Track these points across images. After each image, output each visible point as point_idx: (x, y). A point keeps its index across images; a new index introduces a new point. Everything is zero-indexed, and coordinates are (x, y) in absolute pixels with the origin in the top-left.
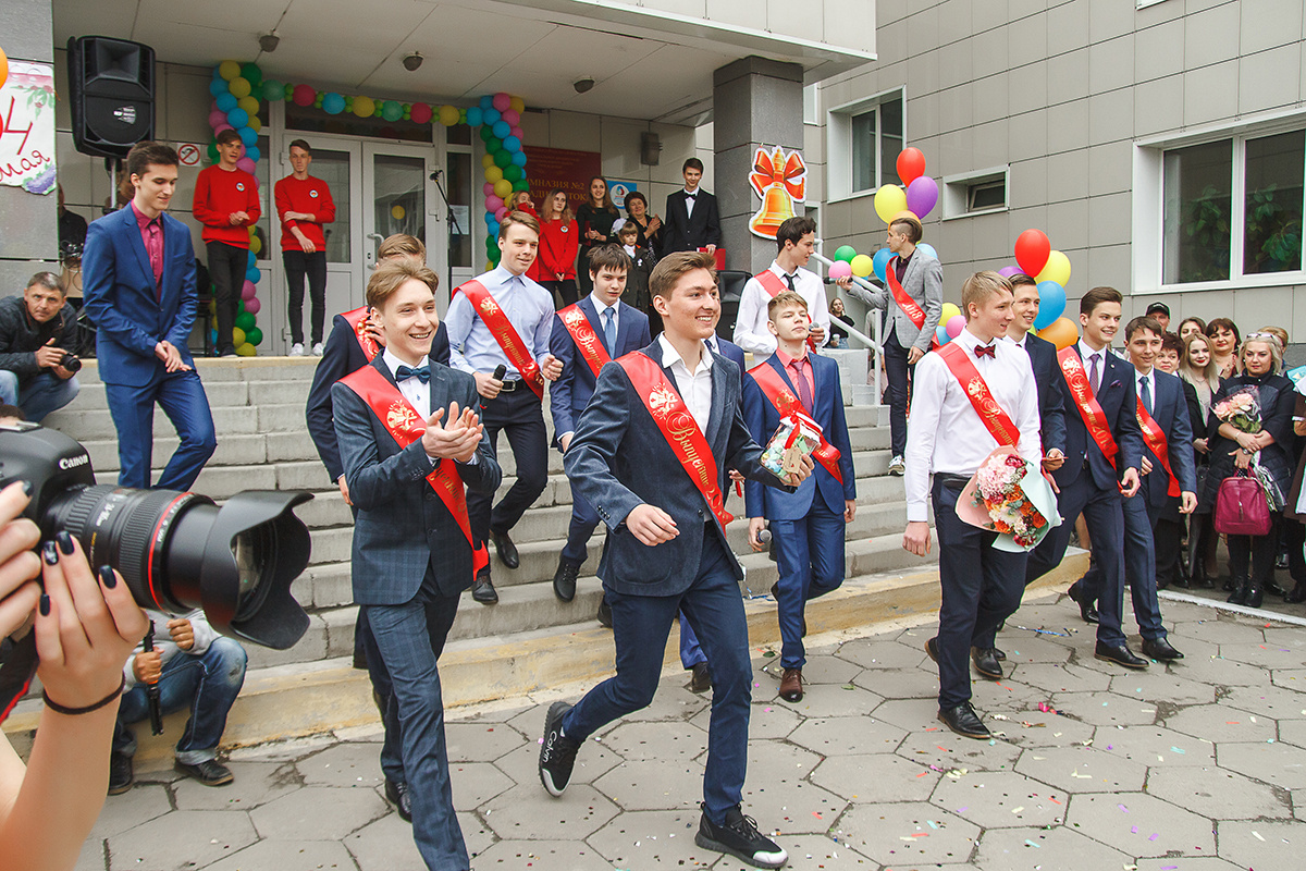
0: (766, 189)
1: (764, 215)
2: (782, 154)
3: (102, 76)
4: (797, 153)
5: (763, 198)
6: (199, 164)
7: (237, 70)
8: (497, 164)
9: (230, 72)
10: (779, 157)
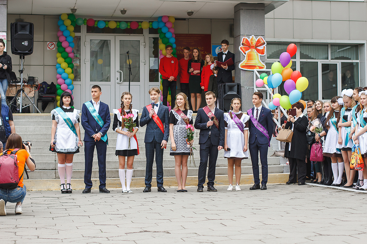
0: (247, 52)
1: (246, 61)
2: (254, 38)
3: (19, 33)
4: (262, 37)
5: (246, 55)
6: (54, 49)
7: (66, 17)
8: (163, 43)
9: (64, 17)
10: (253, 40)
